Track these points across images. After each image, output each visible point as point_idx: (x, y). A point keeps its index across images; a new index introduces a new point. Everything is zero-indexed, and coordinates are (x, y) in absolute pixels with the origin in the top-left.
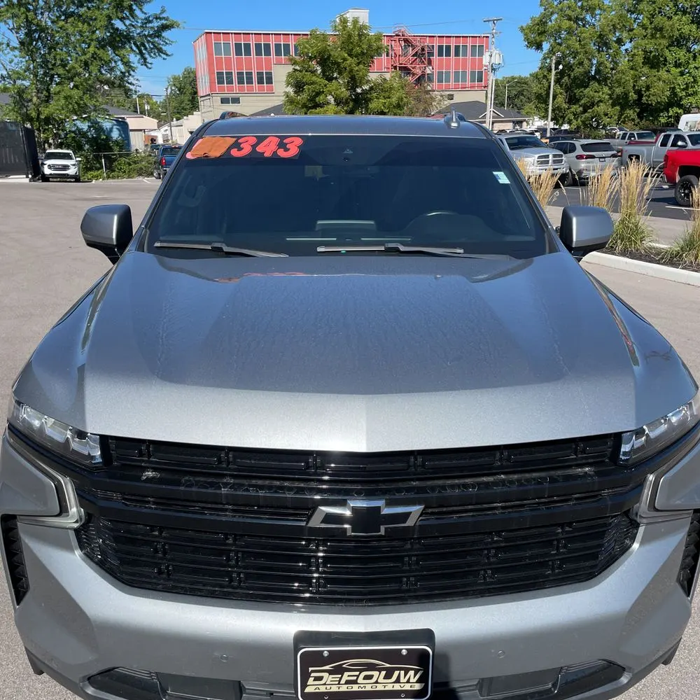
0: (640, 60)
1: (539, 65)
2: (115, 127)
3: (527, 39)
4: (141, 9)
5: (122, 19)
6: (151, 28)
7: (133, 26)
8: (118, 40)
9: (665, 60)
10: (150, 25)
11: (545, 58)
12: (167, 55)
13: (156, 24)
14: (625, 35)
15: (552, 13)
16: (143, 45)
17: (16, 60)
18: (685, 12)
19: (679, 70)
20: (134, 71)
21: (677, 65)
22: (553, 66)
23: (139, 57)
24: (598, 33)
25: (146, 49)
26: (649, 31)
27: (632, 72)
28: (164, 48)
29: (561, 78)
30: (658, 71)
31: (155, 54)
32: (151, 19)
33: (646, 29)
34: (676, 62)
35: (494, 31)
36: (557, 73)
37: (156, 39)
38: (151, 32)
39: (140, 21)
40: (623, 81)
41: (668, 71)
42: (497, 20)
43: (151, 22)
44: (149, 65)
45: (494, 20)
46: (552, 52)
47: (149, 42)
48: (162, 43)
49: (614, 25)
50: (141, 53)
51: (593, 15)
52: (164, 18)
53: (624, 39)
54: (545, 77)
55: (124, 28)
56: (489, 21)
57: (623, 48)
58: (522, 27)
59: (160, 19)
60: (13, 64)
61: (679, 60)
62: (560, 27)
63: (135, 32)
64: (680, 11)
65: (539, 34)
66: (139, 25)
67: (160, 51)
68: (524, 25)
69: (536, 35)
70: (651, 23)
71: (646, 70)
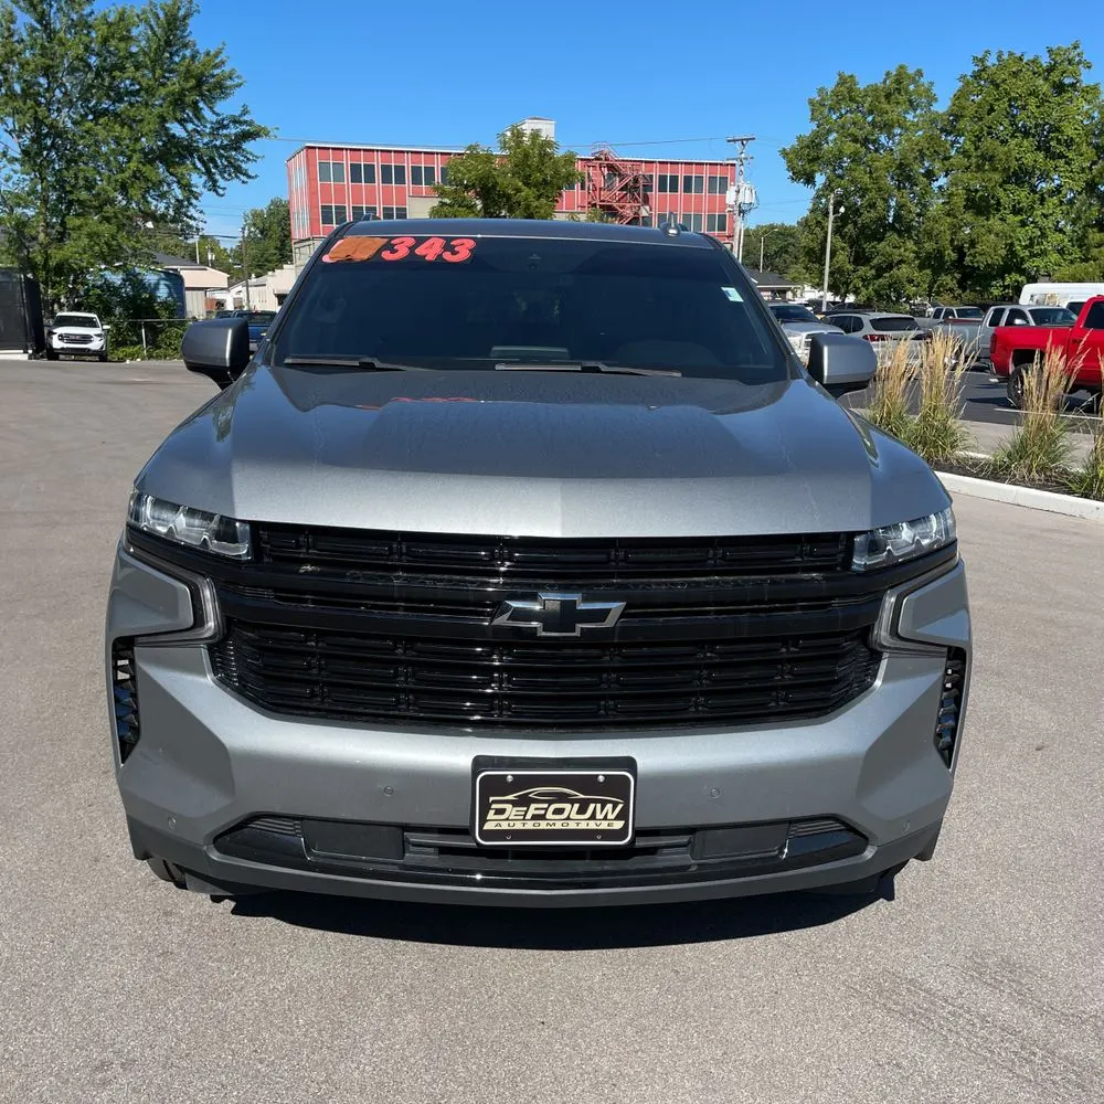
0: (960, 201)
1: (810, 206)
2: (162, 282)
3: (791, 168)
4: (211, 108)
5: (182, 122)
6: (226, 135)
7: (198, 132)
8: (174, 153)
9: (999, 203)
10: (225, 132)
11: (818, 197)
12: (249, 177)
13: (233, 130)
14: (937, 165)
15: (829, 132)
16: (212, 160)
17: (15, 178)
18: (1026, 134)
19: (1020, 218)
20: (197, 198)
21: (1016, 211)
22: (831, 207)
23: (205, 178)
24: (898, 162)
25: (216, 167)
26: (974, 160)
27: (949, 220)
28: (243, 165)
29: (844, 226)
30: (988, 219)
31: (230, 175)
32: (225, 122)
33: (969, 157)
34: (1014, 206)
35: (743, 155)
36: (835, 218)
37: (234, 153)
38: (225, 142)
39: (209, 126)
40: (935, 232)
41: (1002, 220)
42: (747, 140)
43: (226, 127)
44: (221, 191)
45: (742, 140)
46: (828, 187)
47: (221, 156)
48: (242, 158)
49: (920, 151)
50: (209, 173)
51: (890, 136)
52: (246, 122)
53: (936, 171)
54: (818, 223)
55: (184, 134)
56: (734, 141)
57: (935, 184)
58: (784, 150)
59: (241, 123)
60: (10, 184)
61: (1019, 203)
62: (841, 152)
63: (202, 142)
64: (1021, 132)
65: (810, 161)
66: (208, 131)
67: (238, 170)
68: (788, 147)
69: (805, 160)
70: (976, 149)
71: (968, 217)
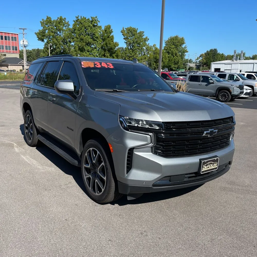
0: (77, 49)
1: (44, 47)
3: (38, 37)
9: (85, 49)
11: (45, 45)
14: (71, 40)
15: (46, 30)
18: (89, 35)
19: (89, 53)
21: (88, 51)
22: (49, 48)
24: (63, 38)
26: (79, 40)
27: (75, 52)
29: (52, 52)
30: (83, 53)
33: (78, 39)
34: (88, 50)
35: (24, 33)
36: (50, 50)
40: (73, 55)
41: (86, 53)
42: (25, 29)
45: (23, 29)
46: (48, 42)
49: (68, 36)
51: (60, 32)
53: (71, 41)
54: (46, 51)
56: (21, 29)
57: (71, 44)
58: (36, 33)
61: (89, 50)
62: (50, 35)
64: (87, 34)
65: (43, 36)
68: (37, 32)
69: (41, 36)
70: (79, 37)
71: (79, 52)
